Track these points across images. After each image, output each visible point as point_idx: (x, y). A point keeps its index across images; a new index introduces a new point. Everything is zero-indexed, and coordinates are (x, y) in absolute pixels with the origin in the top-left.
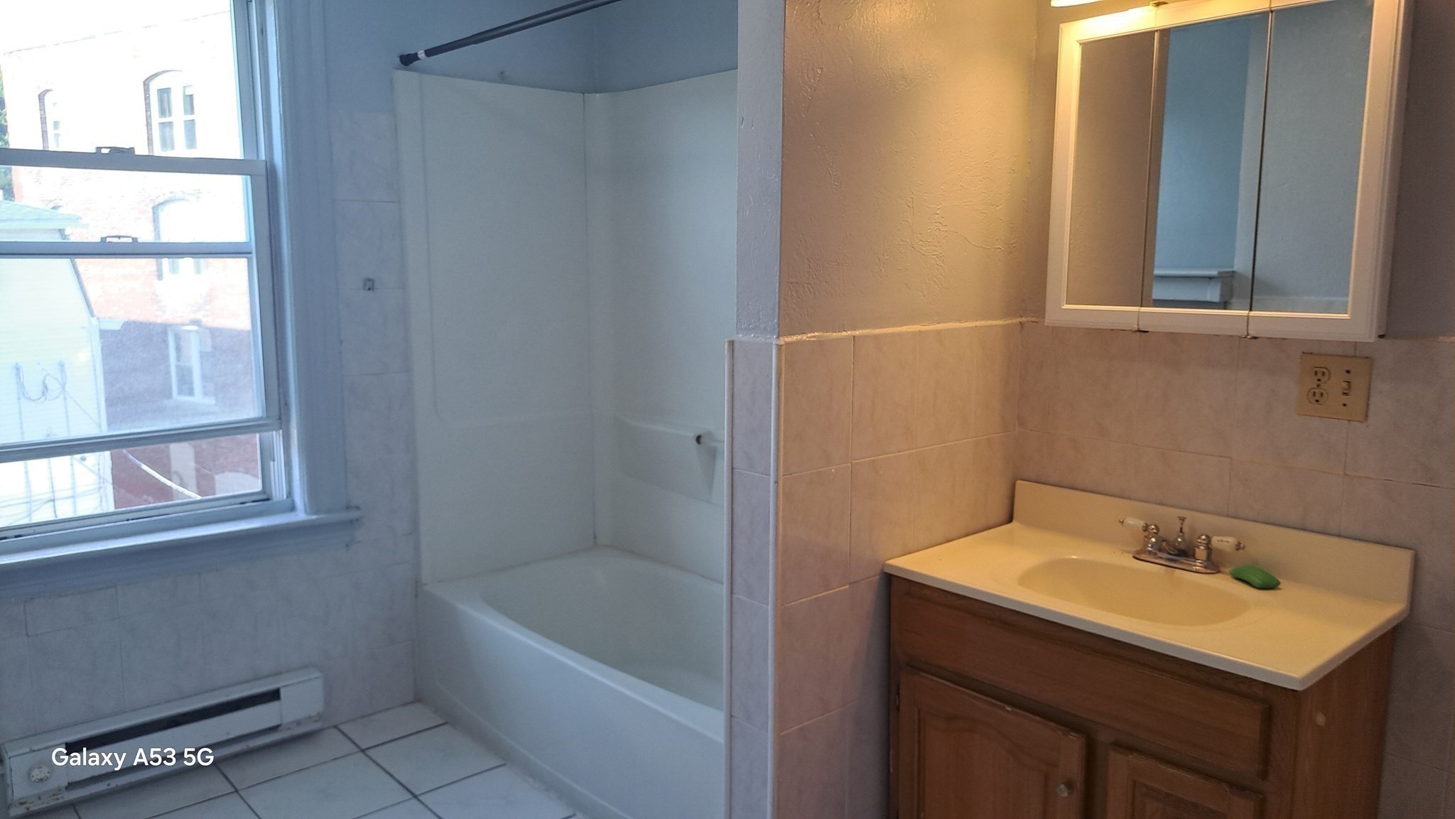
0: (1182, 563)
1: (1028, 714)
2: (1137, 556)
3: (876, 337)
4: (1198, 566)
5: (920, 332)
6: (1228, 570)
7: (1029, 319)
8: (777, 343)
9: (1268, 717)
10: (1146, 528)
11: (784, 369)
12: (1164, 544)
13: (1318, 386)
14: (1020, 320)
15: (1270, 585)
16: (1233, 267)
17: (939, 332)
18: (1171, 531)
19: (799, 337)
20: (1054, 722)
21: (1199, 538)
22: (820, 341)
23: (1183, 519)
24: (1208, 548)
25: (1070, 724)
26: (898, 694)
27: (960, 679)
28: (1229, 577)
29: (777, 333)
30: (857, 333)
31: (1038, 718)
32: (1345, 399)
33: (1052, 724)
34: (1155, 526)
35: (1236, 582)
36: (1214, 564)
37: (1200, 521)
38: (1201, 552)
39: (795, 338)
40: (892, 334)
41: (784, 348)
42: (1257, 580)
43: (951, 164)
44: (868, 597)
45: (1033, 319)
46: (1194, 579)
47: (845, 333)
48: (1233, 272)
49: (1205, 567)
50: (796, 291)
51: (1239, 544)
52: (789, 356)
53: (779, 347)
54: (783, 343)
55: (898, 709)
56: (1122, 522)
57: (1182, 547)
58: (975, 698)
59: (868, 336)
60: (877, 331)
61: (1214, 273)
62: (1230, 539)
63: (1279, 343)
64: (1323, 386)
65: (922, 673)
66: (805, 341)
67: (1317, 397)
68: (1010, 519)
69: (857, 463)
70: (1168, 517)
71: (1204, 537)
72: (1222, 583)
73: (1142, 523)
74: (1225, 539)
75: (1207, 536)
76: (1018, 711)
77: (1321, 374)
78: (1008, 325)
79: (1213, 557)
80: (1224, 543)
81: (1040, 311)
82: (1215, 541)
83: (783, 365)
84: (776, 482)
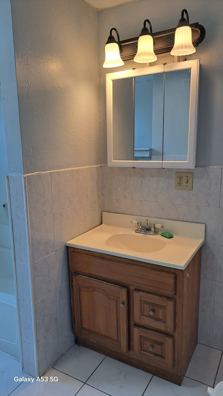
0: (148, 232)
1: (110, 284)
2: (136, 232)
3: (58, 172)
4: (152, 233)
5: (71, 170)
6: (160, 233)
7: (103, 165)
8: (24, 176)
9: (176, 278)
10: (138, 223)
11: (27, 186)
12: (143, 228)
13: (180, 181)
14: (100, 165)
15: (171, 237)
16: (152, 147)
17: (77, 170)
18: (144, 223)
19: (32, 174)
20: (118, 285)
21: (152, 225)
22: (39, 175)
23: (147, 220)
24: (154, 228)
25: (123, 285)
26: (72, 282)
27: (90, 276)
28: (160, 235)
29: (23, 173)
30: (51, 171)
31: (113, 285)
32: (187, 184)
33: (118, 286)
34: (140, 222)
35: (162, 236)
36: (156, 232)
37: (152, 220)
38: (153, 229)
39: (30, 174)
40: (63, 171)
41: (26, 178)
42: (168, 236)
43: (77, 116)
44: (61, 254)
45: (105, 165)
46: (151, 237)
47: (47, 172)
48: (152, 149)
49: (154, 233)
50: (29, 158)
51: (162, 226)
52: (28, 181)
53: (25, 178)
54: (26, 176)
55: (72, 286)
56: (132, 222)
57: (147, 228)
58: (95, 281)
59: (55, 172)
60: (58, 171)
61: (148, 149)
62: (160, 225)
63: (170, 170)
64: (181, 181)
65: (79, 275)
66: (33, 175)
67: (180, 184)
68: (101, 224)
69: (55, 213)
70: (143, 220)
71: (153, 225)
72: (159, 237)
73: (137, 222)
74: (159, 225)
75: (154, 224)
76: (108, 283)
77: (180, 178)
78: (97, 167)
79: (156, 230)
80: (158, 226)
81: (106, 163)
82: (156, 226)
83: (27, 184)
84: (28, 223)
